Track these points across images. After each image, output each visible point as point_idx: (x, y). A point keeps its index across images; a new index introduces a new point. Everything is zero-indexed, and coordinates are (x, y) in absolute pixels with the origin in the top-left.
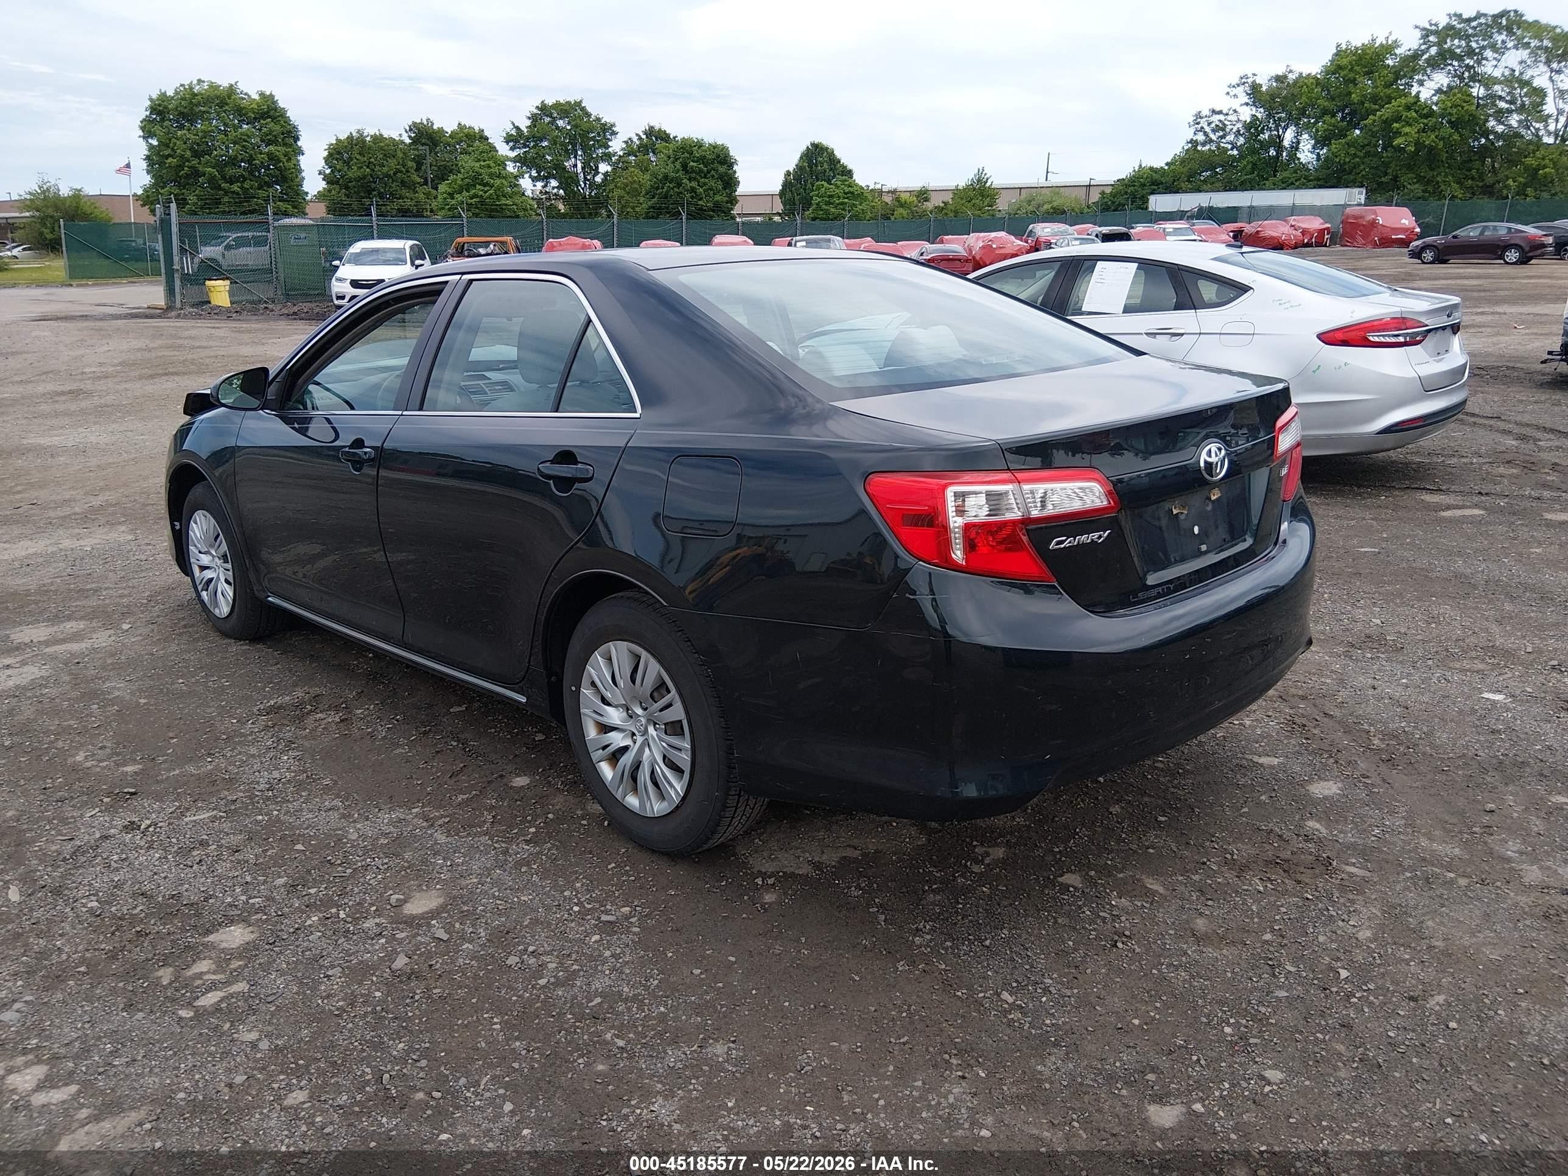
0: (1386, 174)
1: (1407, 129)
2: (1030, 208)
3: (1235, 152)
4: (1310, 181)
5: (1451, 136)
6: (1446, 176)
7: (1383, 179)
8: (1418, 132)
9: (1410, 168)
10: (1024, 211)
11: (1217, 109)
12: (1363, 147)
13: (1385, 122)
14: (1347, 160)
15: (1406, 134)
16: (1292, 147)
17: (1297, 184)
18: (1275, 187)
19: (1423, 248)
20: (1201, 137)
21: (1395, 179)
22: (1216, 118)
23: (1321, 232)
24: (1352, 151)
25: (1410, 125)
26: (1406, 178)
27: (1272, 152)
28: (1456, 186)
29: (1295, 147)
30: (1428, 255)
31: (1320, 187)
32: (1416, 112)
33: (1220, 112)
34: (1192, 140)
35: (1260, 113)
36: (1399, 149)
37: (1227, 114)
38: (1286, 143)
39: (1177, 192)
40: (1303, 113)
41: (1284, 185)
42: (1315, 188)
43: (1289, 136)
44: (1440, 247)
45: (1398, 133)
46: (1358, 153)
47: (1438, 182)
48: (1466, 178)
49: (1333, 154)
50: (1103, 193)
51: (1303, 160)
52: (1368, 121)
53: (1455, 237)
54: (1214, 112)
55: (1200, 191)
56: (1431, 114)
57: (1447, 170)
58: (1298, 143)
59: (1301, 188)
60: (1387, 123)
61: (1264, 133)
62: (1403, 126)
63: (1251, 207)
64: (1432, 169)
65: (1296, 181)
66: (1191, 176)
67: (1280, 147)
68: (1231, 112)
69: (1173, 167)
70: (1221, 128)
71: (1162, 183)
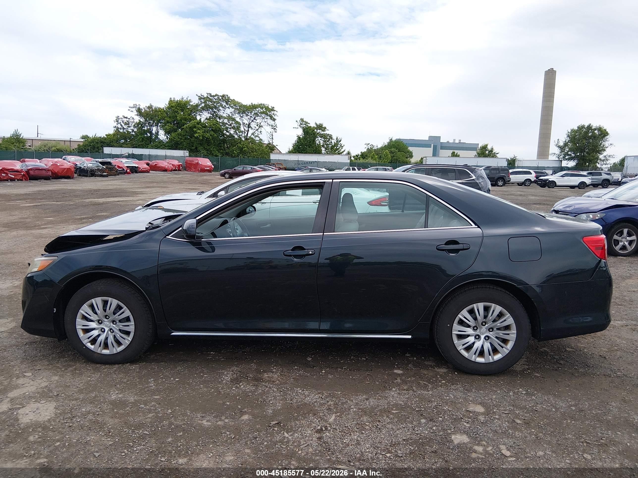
0: (193, 146)
1: (199, 131)
2: (45, 148)
3: (134, 133)
4: (166, 146)
5: (214, 135)
6: (214, 148)
7: (192, 148)
8: (203, 132)
9: (201, 145)
10: (43, 150)
11: (125, 116)
12: (184, 136)
13: (190, 128)
14: (179, 140)
15: (199, 133)
16: (156, 133)
17: (161, 147)
18: (152, 148)
19: (225, 173)
20: (119, 126)
21: (196, 148)
22: (125, 120)
23: (179, 166)
24: (180, 137)
25: (199, 130)
26: (200, 148)
27: (149, 135)
28: (217, 152)
29: (157, 133)
30: (227, 176)
31: (170, 149)
32: (201, 125)
33: (126, 118)
34: (116, 126)
35: (142, 120)
36: (197, 138)
37: (129, 119)
38: (154, 132)
39: (112, 147)
40: (159, 121)
41: (156, 147)
42: (168, 149)
43: (154, 129)
44: (230, 173)
45: (196, 132)
46: (183, 138)
47: (211, 150)
48: (220, 149)
49: (173, 137)
50: (79, 145)
51: (161, 139)
52: (185, 127)
53: (235, 170)
54: (124, 117)
55: (122, 147)
56: (205, 127)
57: (214, 146)
58: (158, 132)
59: (163, 149)
60: (191, 128)
61: (144, 127)
62: (197, 130)
63: (149, 155)
64: (209, 146)
65: (161, 146)
66: (117, 141)
67: (151, 133)
68: (131, 118)
69: (109, 137)
70: (127, 124)
71: (105, 143)
